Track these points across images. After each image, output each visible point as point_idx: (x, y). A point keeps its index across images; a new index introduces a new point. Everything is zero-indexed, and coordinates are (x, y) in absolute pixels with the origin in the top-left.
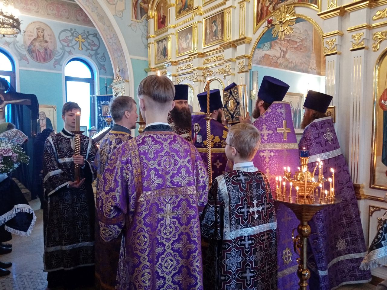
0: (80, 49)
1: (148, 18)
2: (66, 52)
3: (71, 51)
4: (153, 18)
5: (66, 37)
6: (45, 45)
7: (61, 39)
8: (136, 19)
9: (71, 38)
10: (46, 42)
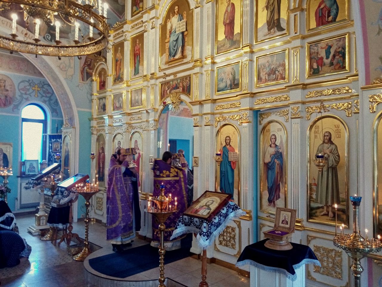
0: (36, 96)
1: (93, 80)
2: (24, 99)
3: (28, 98)
4: (96, 81)
5: (25, 87)
6: (6, 93)
7: (20, 88)
8: (83, 81)
9: (28, 87)
10: (7, 90)
